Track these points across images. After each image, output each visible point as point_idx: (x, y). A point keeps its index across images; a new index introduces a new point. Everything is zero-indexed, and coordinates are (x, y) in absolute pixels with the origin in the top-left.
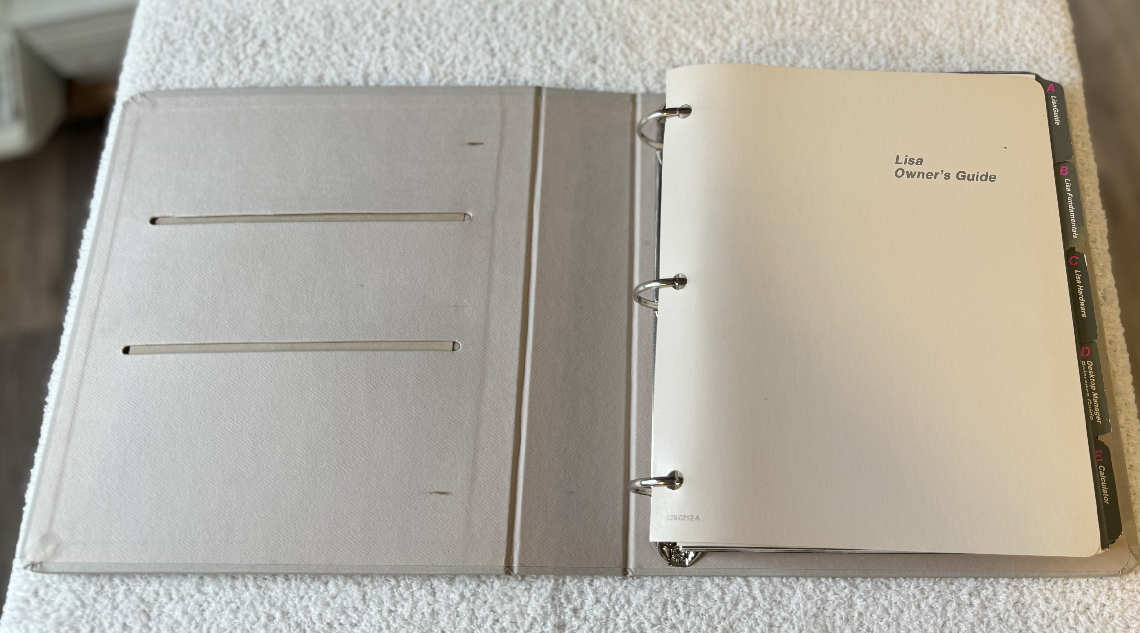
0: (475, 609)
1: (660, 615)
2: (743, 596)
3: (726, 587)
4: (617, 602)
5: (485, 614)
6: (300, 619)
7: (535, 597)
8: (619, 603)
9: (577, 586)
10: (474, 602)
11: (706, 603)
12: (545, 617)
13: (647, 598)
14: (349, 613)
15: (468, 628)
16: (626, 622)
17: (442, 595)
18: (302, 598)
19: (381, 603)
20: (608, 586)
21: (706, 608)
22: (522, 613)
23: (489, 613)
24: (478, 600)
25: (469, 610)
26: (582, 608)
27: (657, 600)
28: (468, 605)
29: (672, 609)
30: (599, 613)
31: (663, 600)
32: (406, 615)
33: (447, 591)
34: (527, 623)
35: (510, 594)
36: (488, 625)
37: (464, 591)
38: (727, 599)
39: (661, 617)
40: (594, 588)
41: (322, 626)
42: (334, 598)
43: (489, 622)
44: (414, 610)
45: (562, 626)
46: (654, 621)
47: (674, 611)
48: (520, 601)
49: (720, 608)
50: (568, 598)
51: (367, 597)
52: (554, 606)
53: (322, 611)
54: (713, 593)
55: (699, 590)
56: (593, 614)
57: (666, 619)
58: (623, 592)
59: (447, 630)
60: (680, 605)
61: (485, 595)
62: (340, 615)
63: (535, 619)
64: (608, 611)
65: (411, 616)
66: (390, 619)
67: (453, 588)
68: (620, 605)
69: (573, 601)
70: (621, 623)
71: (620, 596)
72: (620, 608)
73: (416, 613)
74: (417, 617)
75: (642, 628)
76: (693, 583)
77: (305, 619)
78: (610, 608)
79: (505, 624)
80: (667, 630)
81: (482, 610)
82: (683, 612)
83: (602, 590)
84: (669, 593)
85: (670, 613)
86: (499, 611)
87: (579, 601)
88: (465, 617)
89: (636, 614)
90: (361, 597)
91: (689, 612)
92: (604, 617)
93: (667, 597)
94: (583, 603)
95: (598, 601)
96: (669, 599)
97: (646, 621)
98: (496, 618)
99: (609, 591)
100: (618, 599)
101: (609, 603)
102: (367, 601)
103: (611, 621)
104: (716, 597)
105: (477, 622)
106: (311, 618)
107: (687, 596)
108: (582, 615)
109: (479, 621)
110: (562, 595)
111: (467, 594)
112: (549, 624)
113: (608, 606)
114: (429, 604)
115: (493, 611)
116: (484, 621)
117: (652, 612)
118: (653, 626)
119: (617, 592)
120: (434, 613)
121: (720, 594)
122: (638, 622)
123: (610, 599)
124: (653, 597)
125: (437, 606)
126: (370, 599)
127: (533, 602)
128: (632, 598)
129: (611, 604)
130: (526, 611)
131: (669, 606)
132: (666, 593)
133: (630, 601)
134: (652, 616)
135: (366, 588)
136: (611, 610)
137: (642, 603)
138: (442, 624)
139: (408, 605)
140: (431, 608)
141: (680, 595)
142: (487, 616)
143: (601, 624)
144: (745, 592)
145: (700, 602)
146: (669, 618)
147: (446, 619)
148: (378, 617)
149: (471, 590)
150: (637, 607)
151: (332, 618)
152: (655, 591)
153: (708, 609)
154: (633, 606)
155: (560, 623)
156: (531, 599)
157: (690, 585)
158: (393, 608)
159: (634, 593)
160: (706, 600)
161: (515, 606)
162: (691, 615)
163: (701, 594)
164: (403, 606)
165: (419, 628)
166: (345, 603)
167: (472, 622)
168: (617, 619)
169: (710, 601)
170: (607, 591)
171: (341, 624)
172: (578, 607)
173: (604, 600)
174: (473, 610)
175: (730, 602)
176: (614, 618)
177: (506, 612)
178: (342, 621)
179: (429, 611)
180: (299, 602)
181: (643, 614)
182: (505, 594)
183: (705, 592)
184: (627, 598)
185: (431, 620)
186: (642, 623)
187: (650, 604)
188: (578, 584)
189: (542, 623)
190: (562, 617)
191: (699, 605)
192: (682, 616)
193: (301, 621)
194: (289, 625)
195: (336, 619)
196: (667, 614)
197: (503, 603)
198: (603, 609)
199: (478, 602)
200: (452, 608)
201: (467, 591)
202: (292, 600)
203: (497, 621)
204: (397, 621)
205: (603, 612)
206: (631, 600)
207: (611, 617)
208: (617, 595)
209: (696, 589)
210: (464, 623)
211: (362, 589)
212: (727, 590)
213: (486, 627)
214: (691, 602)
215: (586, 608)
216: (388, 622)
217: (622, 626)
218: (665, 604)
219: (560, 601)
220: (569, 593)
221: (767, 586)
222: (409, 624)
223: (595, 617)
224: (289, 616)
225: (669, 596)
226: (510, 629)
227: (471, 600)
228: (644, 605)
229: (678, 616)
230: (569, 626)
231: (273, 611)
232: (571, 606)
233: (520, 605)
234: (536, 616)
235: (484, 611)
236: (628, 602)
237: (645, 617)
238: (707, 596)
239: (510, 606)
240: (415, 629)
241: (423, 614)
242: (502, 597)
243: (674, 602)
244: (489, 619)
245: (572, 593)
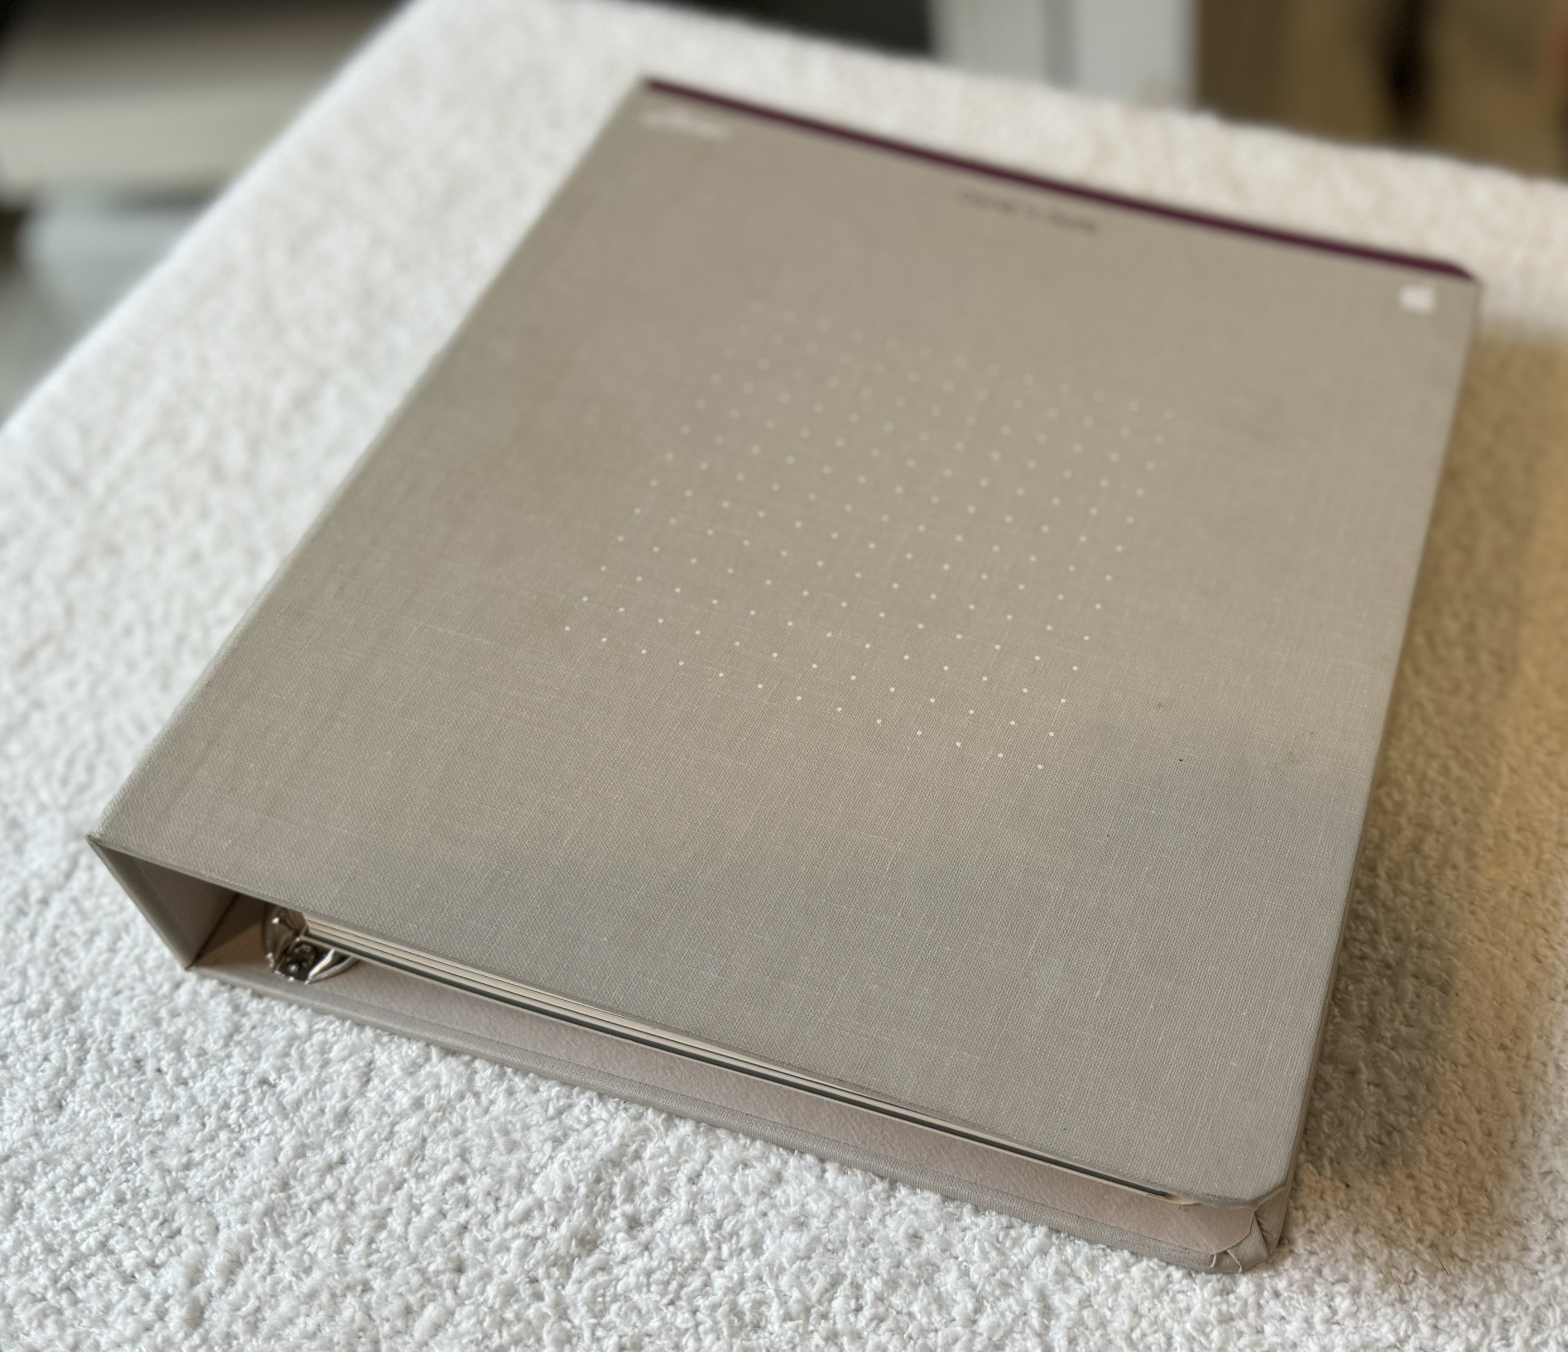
0: (430, 1140)
1: (814, 1299)
2: (1022, 1332)
3: (991, 1299)
4: (732, 1238)
5: (444, 1156)
6: (90, 1030)
7: (563, 1162)
8: (734, 1240)
9: (662, 1172)
10: (434, 1125)
11: (929, 1315)
12: (563, 1208)
13: (801, 1254)
14: (186, 1053)
15: (397, 1173)
16: (730, 1285)
17: (381, 1087)
18: (117, 993)
19: (255, 1058)
20: (727, 1197)
21: (926, 1326)
22: (519, 1185)
23: (454, 1158)
24: (446, 1124)
25: (416, 1136)
26: (651, 1224)
27: (821, 1265)
28: (420, 1124)
29: (847, 1297)
30: (681, 1246)
31: (834, 1270)
32: (288, 1099)
33: (395, 1083)
34: (520, 1206)
35: (517, 1136)
36: (439, 1178)
37: (427, 1096)
38: (984, 1323)
39: (813, 1307)
40: (695, 1188)
41: (123, 1057)
42: (174, 1014)
43: (445, 1175)
44: (310, 1095)
45: (589, 1242)
46: (794, 1307)
47: (849, 1304)
48: (528, 1159)
49: (956, 1340)
50: (631, 1190)
51: (237, 1038)
52: (592, 1193)
53: (140, 1030)
54: (954, 1301)
55: (925, 1282)
56: (667, 1243)
57: (824, 1316)
58: (752, 1222)
59: (351, 1158)
60: (869, 1297)
61: (464, 1120)
62: (169, 1049)
63: (540, 1205)
64: (703, 1247)
65: (298, 1104)
66: (255, 1095)
67: (409, 1081)
68: (734, 1247)
69: (638, 1200)
70: (719, 1281)
71: (743, 1226)
72: (731, 1255)
73: (308, 1101)
74: (308, 1110)
75: (761, 1314)
76: (915, 1261)
77: (98, 1033)
78: (710, 1244)
79: (472, 1192)
80: (817, 1339)
81: (442, 1147)
82: (867, 1312)
83: (710, 1201)
84: (854, 1260)
85: (837, 1304)
86: (477, 1162)
87: (653, 1204)
88: (401, 1146)
89: (761, 1279)
90: (225, 1032)
91: (880, 1319)
92: (688, 1256)
93: (847, 1268)
94: (658, 1212)
95: (691, 1219)
96: (849, 1274)
97: (775, 1305)
98: (462, 1173)
99: (724, 1207)
100: (735, 1233)
101: (713, 1232)
102: (232, 1044)
103: (699, 1272)
104: (956, 1312)
105: (419, 1167)
106: (111, 1036)
107: (892, 1284)
108: (644, 1235)
109: (424, 1168)
110: (622, 1177)
111: (429, 1103)
112: (564, 1228)
113: (707, 1236)
114: (345, 1097)
115: (464, 1155)
116: (435, 1170)
117: (800, 1286)
118: (787, 1317)
119: (740, 1216)
120: (344, 1117)
121: (970, 1306)
122: (758, 1296)
123: (719, 1226)
124: (814, 1255)
125: (358, 1104)
126: (239, 1043)
127: (553, 1171)
128: (768, 1241)
129: (716, 1235)
130: (531, 1184)
131: (843, 1290)
132: (846, 1260)
133: (761, 1248)
134: (796, 1294)
135: (244, 1020)
136: (710, 1249)
137: (784, 1260)
138: (349, 1143)
139: (303, 1081)
140: (344, 1103)
141: (877, 1274)
142: (446, 1162)
143: (675, 1269)
144: (1030, 1327)
145: (915, 1308)
146: (831, 1315)
147: (361, 1136)
148: (235, 1080)
149: (442, 1098)
150: (770, 1265)
151: (149, 1050)
152: (825, 1246)
153: (928, 1331)
154: (763, 1258)
155: (588, 1233)
156: (553, 1163)
157: (907, 1262)
158: (272, 1078)
159: (777, 1232)
160: (934, 1307)
161: (514, 1163)
162: (884, 1326)
163: (925, 1293)
164: (293, 1080)
165: (300, 1133)
166: (190, 1031)
167: (408, 1163)
168: (715, 1273)
169: (940, 1314)
170: (718, 1207)
171: (159, 1070)
172: (643, 1217)
173: (706, 1222)
174: (424, 1140)
175: (985, 1335)
176: (710, 1269)
177: (488, 1169)
178: (164, 1065)
179: (338, 1107)
180: (108, 999)
181: (777, 1286)
182: (506, 1133)
183: (936, 1290)
184: (757, 1237)
185: (331, 1126)
186: (765, 1303)
187: (800, 1268)
188: (666, 1170)
189: (552, 1219)
190: (599, 1224)
191: (910, 1315)
192: (861, 1321)
193: (91, 1035)
194: (66, 1032)
195: (155, 1053)
196: (830, 1305)
197: (491, 1147)
198: (693, 1238)
199: (444, 1128)
200: (386, 1120)
201: (433, 1096)
202: (99, 989)
203: (462, 1180)
204: (266, 1103)
205: (692, 1248)
206: (765, 1247)
207: (704, 1264)
208: (737, 1222)
209: (918, 1277)
210: (392, 1157)
211: (236, 1017)
212: (988, 1305)
213: (432, 1183)
214: (896, 1300)
215: (659, 1224)
216: (248, 1099)
217: (720, 1293)
218: (835, 1282)
219: (610, 1190)
220: (637, 1182)
221: (1087, 1333)
222: (286, 1117)
223: (670, 1250)
224: (74, 1016)
225: (851, 1266)
226: (479, 1205)
227: (431, 1119)
228: (787, 1266)
229: (852, 1318)
230: (605, 1248)
231: (54, 994)
232: (629, 1208)
233: (525, 1167)
234: (545, 1199)
235: (446, 1150)
236: (757, 1248)
237: (778, 1291)
238: (940, 1302)
239: (504, 1159)
240: (290, 1130)
241: (322, 1111)
242: (496, 1135)
243: (857, 1287)
244: (445, 1169)
245: (644, 1183)
